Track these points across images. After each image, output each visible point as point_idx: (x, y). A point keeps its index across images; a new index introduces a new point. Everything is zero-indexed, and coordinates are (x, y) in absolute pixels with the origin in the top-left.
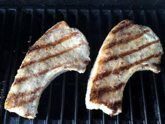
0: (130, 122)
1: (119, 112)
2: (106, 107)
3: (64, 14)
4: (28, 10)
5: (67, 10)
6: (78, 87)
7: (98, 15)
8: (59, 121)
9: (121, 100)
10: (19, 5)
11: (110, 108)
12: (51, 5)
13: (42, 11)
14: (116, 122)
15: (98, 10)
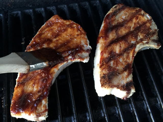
0: (144, 102)
1: (132, 93)
2: (119, 90)
3: (53, 11)
4: (16, 12)
5: (56, 6)
6: (84, 79)
7: (87, 7)
8: (72, 118)
9: (132, 80)
10: (5, 9)
11: (123, 90)
12: (38, 4)
13: (30, 11)
14: (130, 105)
15: (87, 2)
